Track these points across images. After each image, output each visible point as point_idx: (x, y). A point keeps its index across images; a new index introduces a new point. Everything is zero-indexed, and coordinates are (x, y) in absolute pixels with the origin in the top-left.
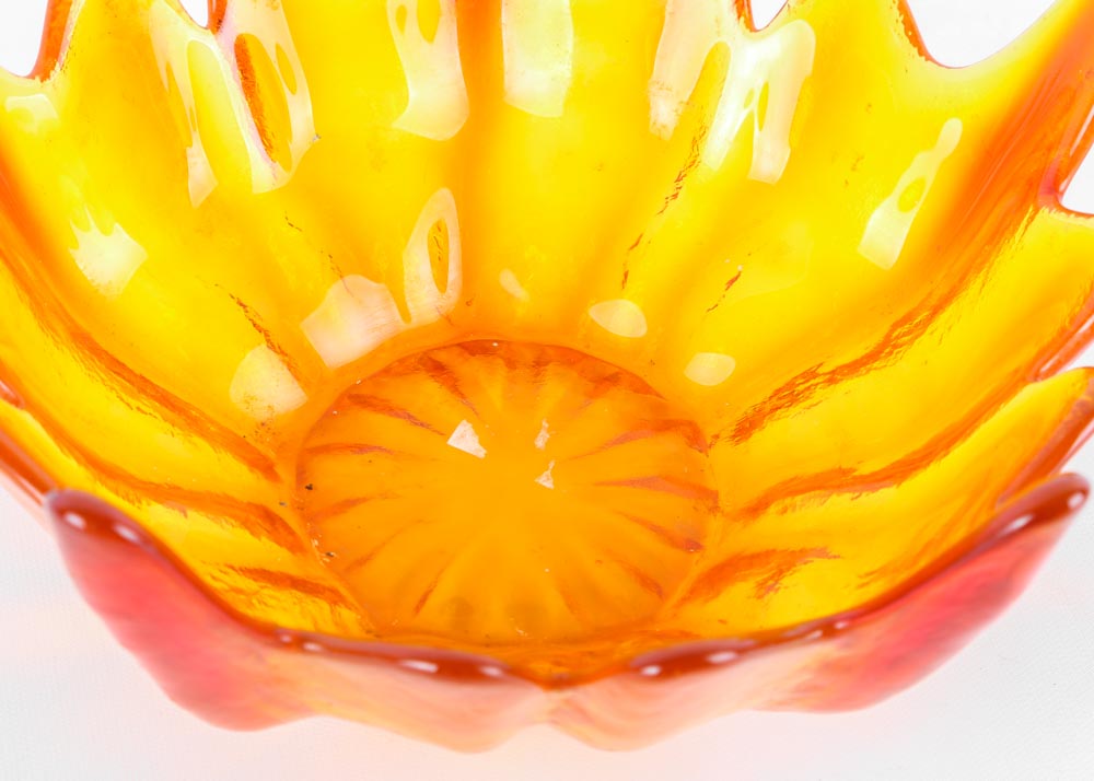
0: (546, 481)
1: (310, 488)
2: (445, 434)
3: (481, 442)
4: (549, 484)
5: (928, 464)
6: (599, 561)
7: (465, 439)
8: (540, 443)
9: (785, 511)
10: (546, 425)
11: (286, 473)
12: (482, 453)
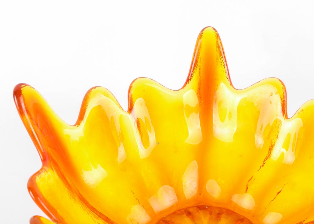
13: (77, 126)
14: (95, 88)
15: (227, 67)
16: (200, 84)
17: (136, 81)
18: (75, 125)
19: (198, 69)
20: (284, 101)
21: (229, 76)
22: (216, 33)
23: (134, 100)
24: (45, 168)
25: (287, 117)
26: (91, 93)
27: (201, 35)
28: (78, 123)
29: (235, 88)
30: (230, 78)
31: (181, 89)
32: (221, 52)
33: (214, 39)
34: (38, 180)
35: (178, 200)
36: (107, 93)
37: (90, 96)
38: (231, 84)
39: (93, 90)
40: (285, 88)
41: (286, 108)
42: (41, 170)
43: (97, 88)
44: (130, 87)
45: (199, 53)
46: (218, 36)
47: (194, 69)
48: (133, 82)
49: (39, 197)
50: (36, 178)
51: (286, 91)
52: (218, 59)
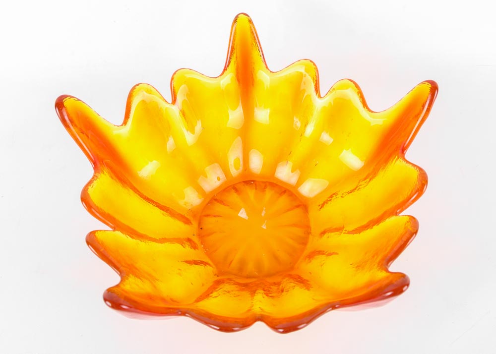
0: (264, 227)
1: (201, 229)
2: (238, 211)
3: (247, 215)
4: (265, 228)
5: (367, 229)
6: (279, 250)
7: (243, 214)
8: (263, 215)
9: (328, 237)
10: (265, 209)
11: (195, 224)
12: (247, 218)
13: (124, 125)
14: (138, 85)
15: (262, 51)
16: (237, 69)
17: (177, 73)
18: (122, 125)
19: (235, 55)
20: (316, 81)
21: (264, 60)
22: (249, 18)
23: (176, 91)
24: (97, 175)
25: (320, 97)
26: (134, 90)
27: (235, 21)
28: (125, 123)
29: (271, 70)
30: (265, 61)
31: (220, 76)
32: (255, 37)
33: (248, 24)
34: (90, 191)
35: (226, 178)
36: (151, 89)
37: (134, 94)
38: (267, 67)
39: (137, 87)
40: (317, 68)
41: (319, 87)
42: (93, 178)
43: (140, 85)
44: (172, 79)
45: (234, 40)
46: (250, 21)
47: (231, 56)
48: (175, 74)
49: (94, 209)
50: (88, 188)
51: (317, 71)
52: (253, 44)
